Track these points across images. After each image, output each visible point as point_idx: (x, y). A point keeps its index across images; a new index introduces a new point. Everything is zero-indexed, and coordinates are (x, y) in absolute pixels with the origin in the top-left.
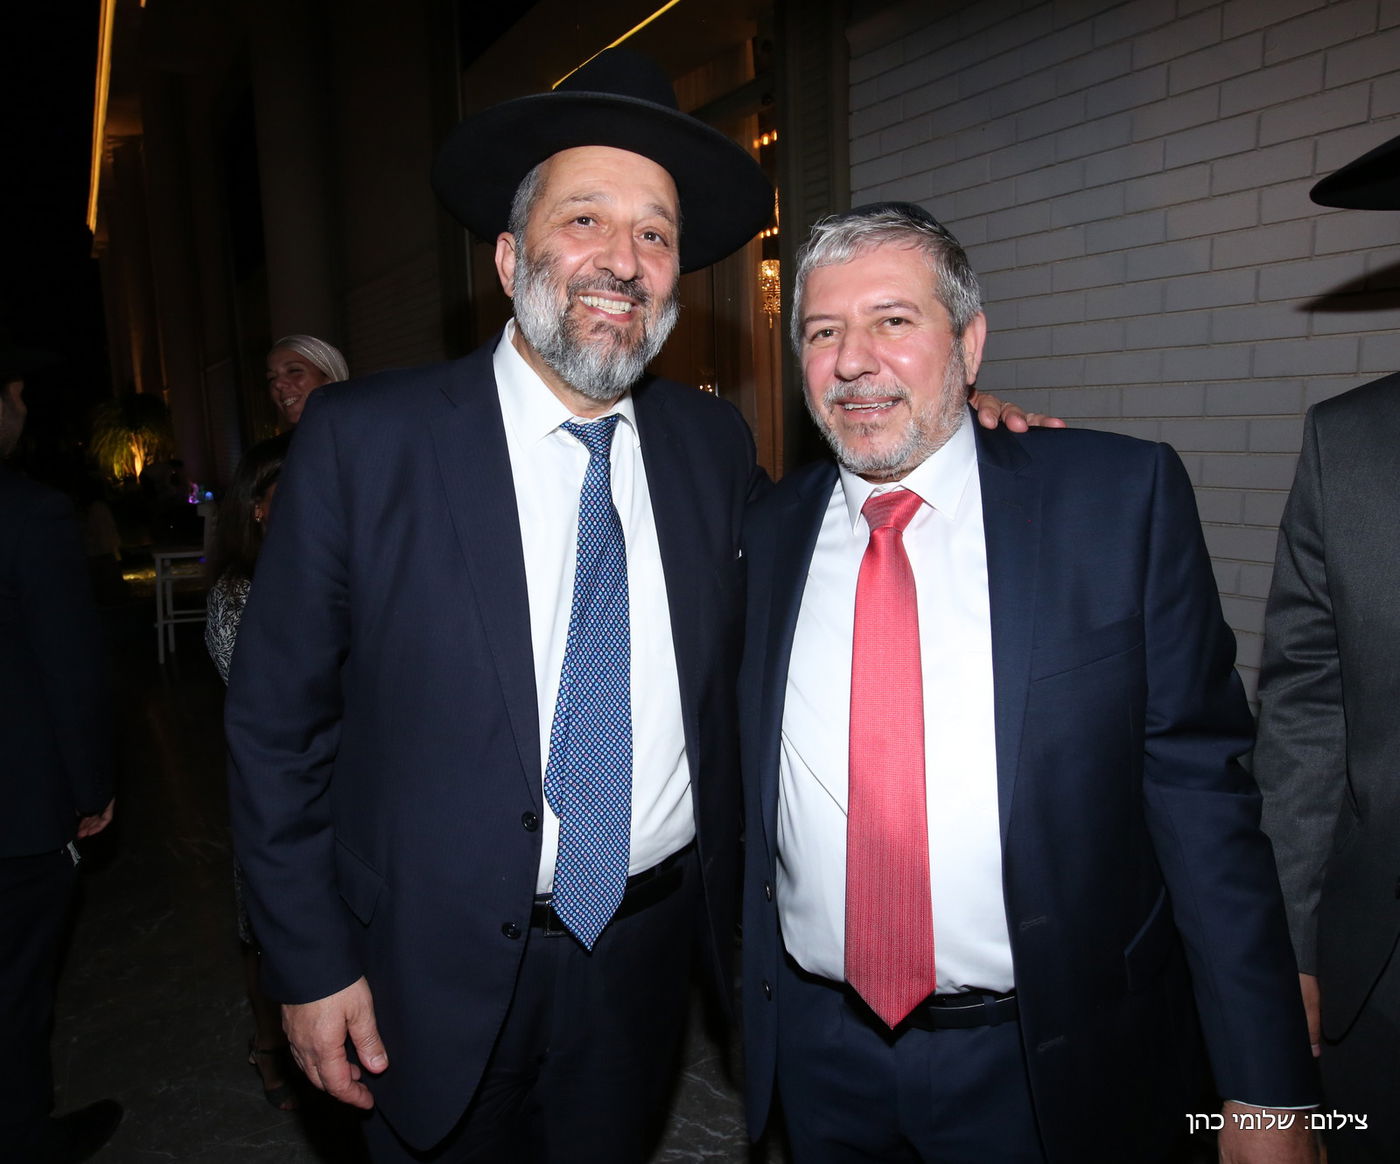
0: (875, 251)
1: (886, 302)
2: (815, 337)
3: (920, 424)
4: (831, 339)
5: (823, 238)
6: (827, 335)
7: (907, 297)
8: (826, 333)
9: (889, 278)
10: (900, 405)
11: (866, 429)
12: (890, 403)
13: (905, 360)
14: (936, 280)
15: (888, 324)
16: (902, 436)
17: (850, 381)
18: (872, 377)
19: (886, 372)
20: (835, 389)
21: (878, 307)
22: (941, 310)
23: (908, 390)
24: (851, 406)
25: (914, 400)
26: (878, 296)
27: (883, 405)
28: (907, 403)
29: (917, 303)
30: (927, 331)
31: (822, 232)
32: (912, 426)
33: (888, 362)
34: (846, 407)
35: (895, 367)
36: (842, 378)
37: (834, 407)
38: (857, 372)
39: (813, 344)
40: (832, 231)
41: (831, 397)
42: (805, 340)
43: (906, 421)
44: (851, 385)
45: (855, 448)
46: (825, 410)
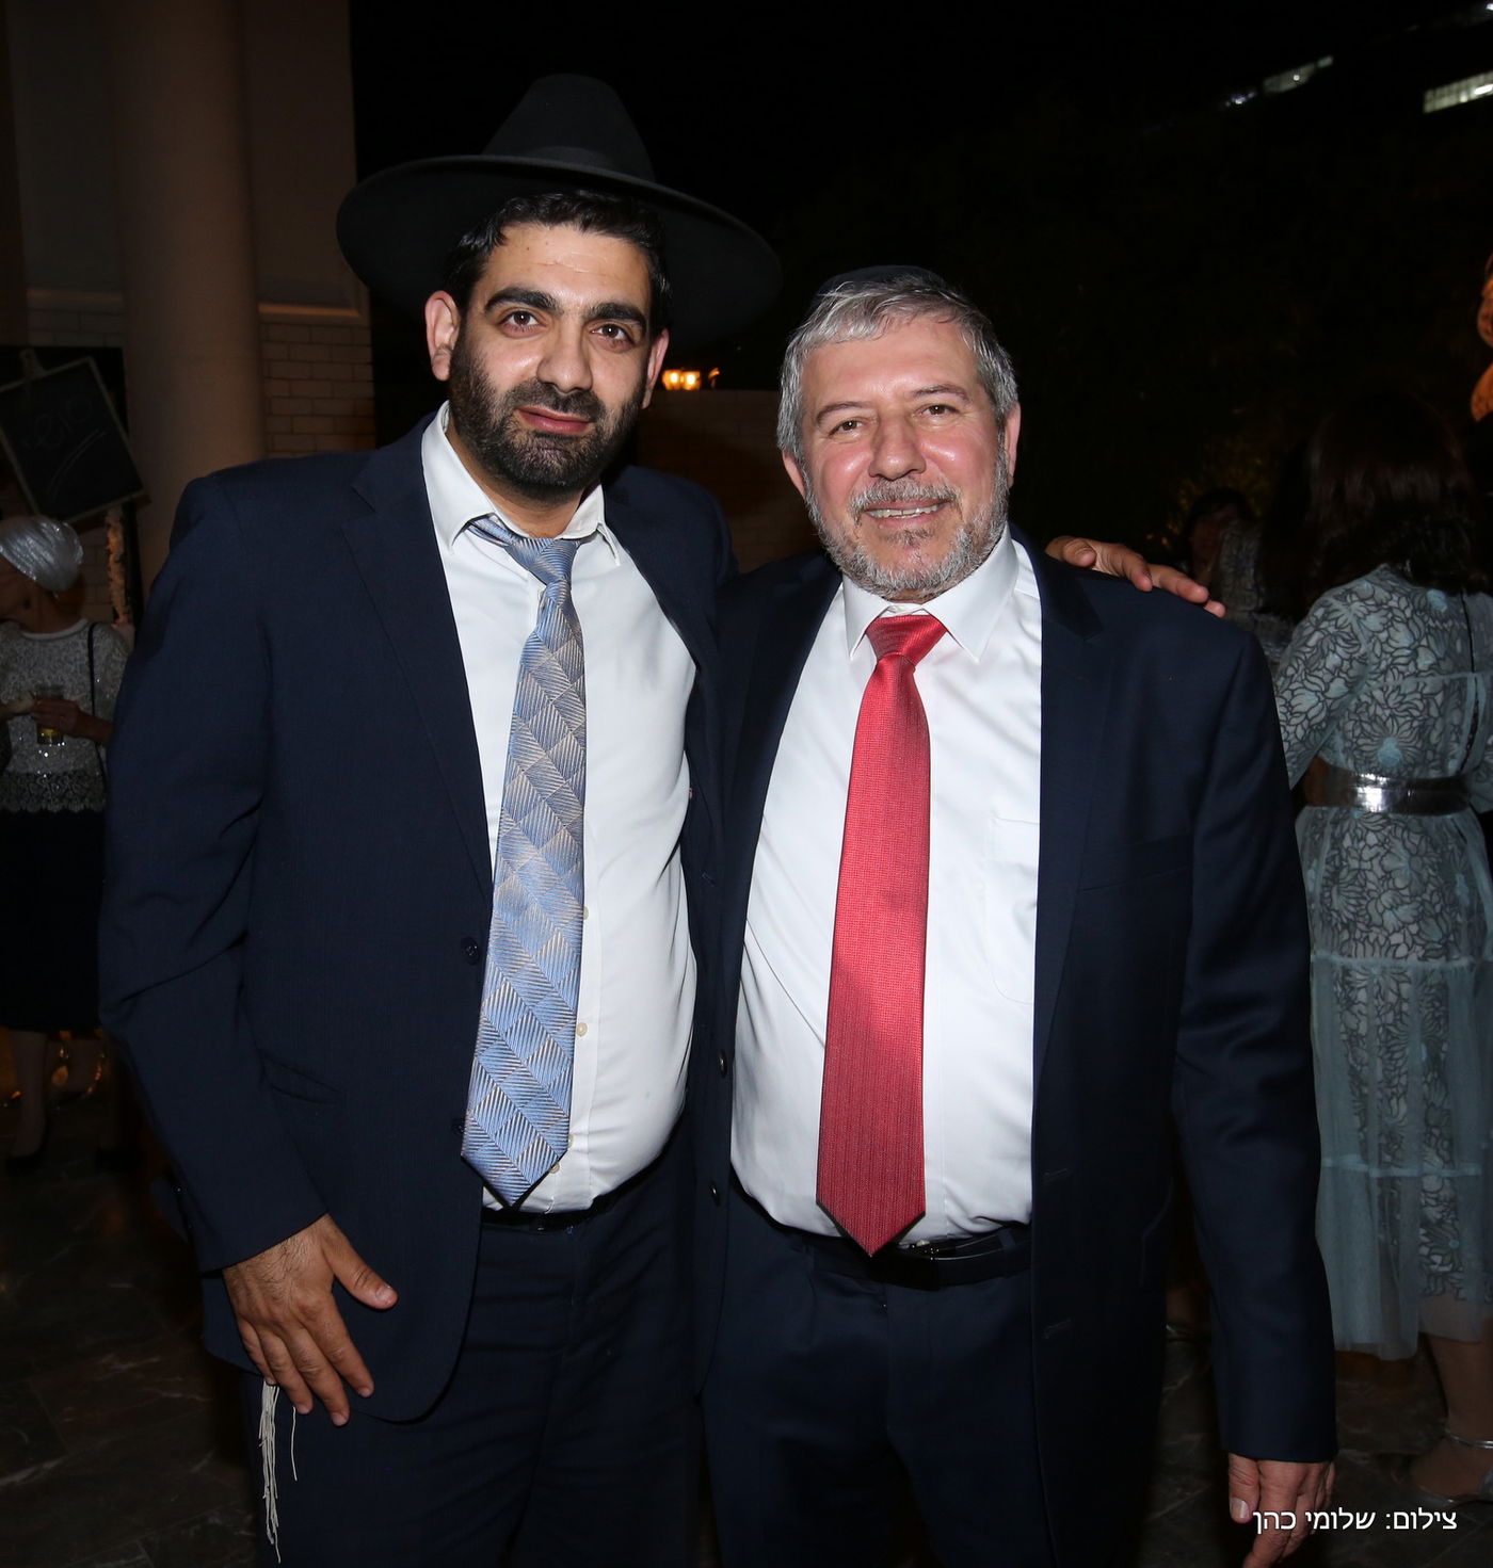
0: (908, 324)
1: (930, 385)
2: (834, 431)
3: (970, 529)
4: (854, 434)
5: (838, 306)
6: (850, 427)
7: (955, 380)
8: (848, 425)
10: (947, 508)
11: (911, 538)
12: (935, 508)
13: (950, 455)
14: (977, 358)
15: (928, 412)
16: (954, 546)
17: (890, 480)
18: (918, 477)
19: (930, 465)
20: (864, 492)
21: (920, 392)
22: (984, 397)
23: (957, 492)
24: (887, 513)
25: (965, 503)
26: (911, 381)
27: (927, 511)
28: (957, 506)
29: (965, 387)
30: (972, 419)
32: (962, 535)
33: (935, 459)
34: (879, 514)
35: (941, 462)
36: (881, 476)
37: (863, 515)
38: (902, 470)
39: (832, 442)
40: (850, 298)
41: (859, 502)
42: (818, 434)
43: (955, 527)
44: (893, 485)
45: (896, 563)
46: (849, 520)
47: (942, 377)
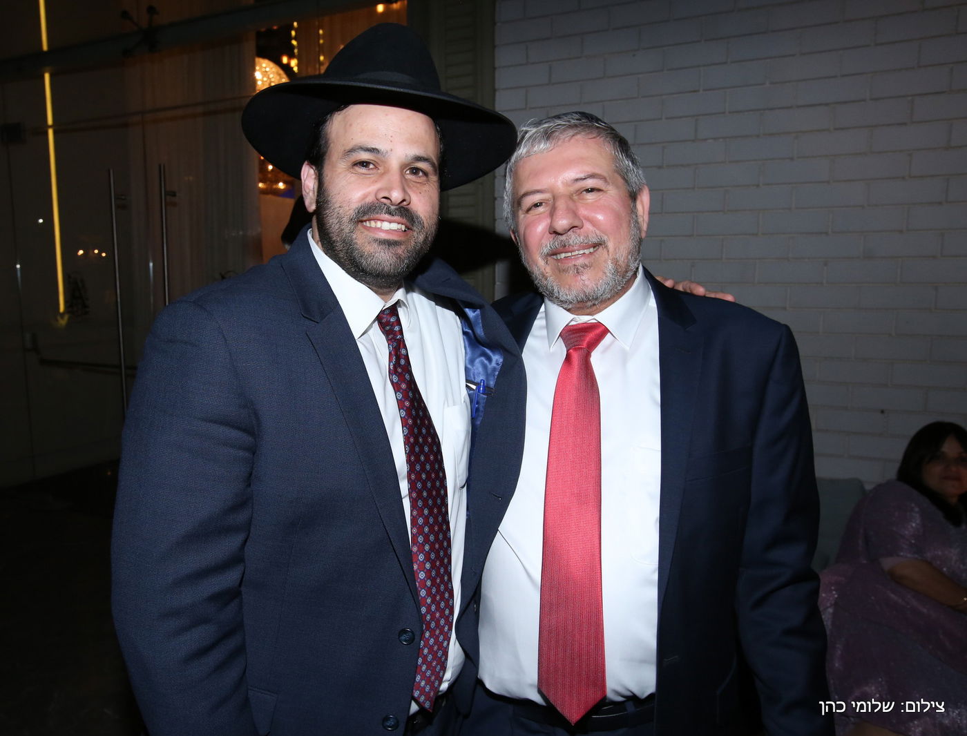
0: (569, 141)
1: (582, 176)
2: (529, 210)
3: (615, 262)
4: (541, 209)
5: (527, 136)
6: (538, 206)
7: (597, 171)
8: (536, 205)
9: (582, 158)
10: (601, 248)
11: (577, 269)
12: (592, 250)
13: (600, 217)
14: (615, 159)
15: (585, 192)
16: (605, 273)
17: (562, 235)
18: (578, 231)
19: (588, 226)
20: (548, 244)
21: (577, 180)
22: (620, 180)
23: (605, 238)
24: (563, 255)
25: (611, 245)
26: (571, 174)
27: (587, 251)
28: (606, 247)
29: (605, 174)
30: (613, 195)
31: (526, 132)
32: (610, 266)
33: (588, 219)
34: (559, 257)
35: (594, 223)
36: (556, 233)
37: (549, 258)
38: (567, 227)
39: (528, 215)
40: (534, 130)
41: (546, 251)
42: (520, 212)
43: (605, 261)
44: (563, 238)
45: (570, 286)
46: (541, 262)
47: (589, 169)
